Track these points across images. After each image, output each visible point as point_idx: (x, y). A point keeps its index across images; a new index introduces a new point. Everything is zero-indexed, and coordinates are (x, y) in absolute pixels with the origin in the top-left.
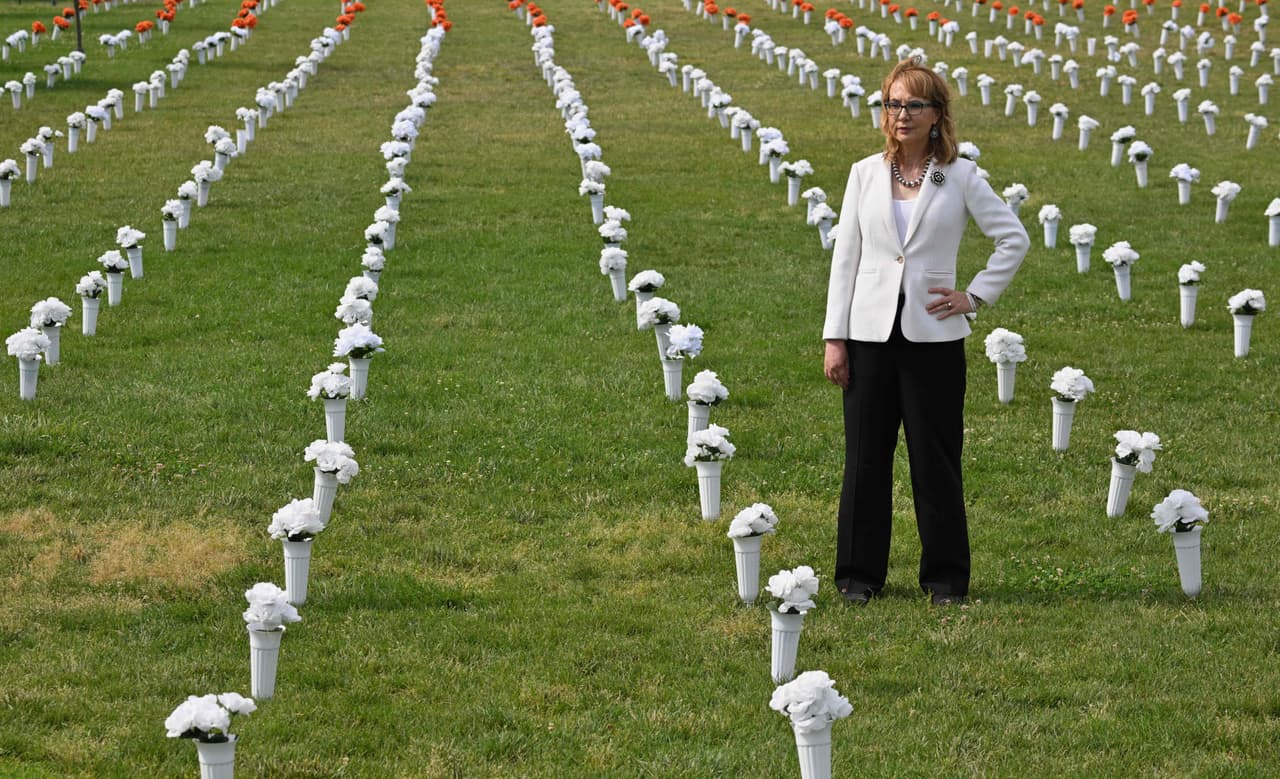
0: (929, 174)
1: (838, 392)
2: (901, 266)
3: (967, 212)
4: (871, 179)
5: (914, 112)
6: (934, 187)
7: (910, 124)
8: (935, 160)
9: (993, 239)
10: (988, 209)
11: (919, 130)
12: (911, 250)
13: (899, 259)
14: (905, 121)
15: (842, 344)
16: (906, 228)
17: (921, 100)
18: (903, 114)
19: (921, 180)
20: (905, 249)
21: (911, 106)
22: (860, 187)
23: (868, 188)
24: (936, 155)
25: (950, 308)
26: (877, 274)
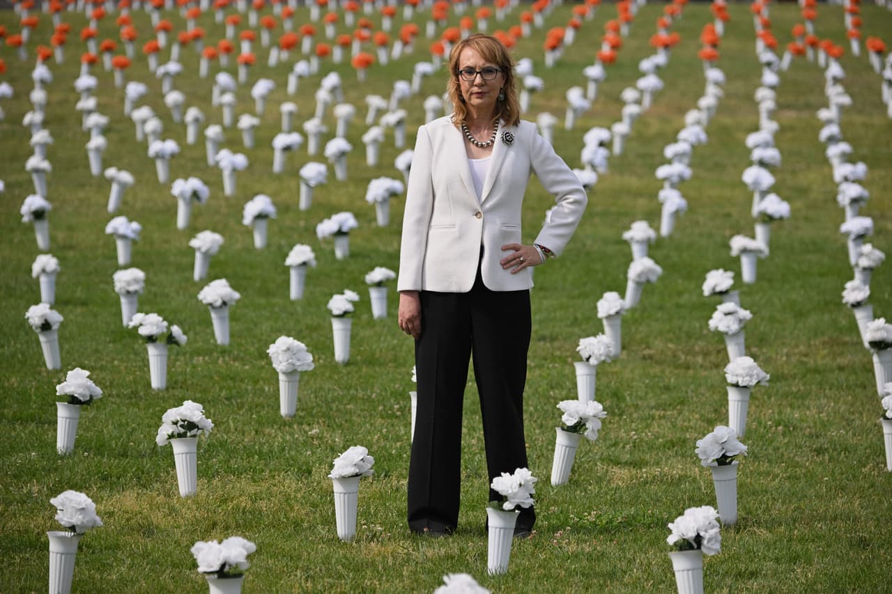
0: (499, 135)
1: (411, 341)
2: (481, 220)
3: (532, 170)
4: (443, 139)
5: (489, 77)
6: (505, 147)
7: (485, 89)
8: (502, 122)
9: (556, 194)
10: (552, 167)
11: (492, 94)
12: (488, 206)
13: (477, 214)
14: (480, 86)
15: (416, 295)
16: (482, 185)
17: (494, 66)
18: (478, 80)
19: (493, 142)
20: (482, 205)
21: (485, 71)
22: (432, 149)
23: (440, 149)
24: (502, 116)
25: (522, 262)
26: (456, 229)
